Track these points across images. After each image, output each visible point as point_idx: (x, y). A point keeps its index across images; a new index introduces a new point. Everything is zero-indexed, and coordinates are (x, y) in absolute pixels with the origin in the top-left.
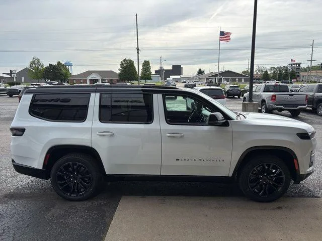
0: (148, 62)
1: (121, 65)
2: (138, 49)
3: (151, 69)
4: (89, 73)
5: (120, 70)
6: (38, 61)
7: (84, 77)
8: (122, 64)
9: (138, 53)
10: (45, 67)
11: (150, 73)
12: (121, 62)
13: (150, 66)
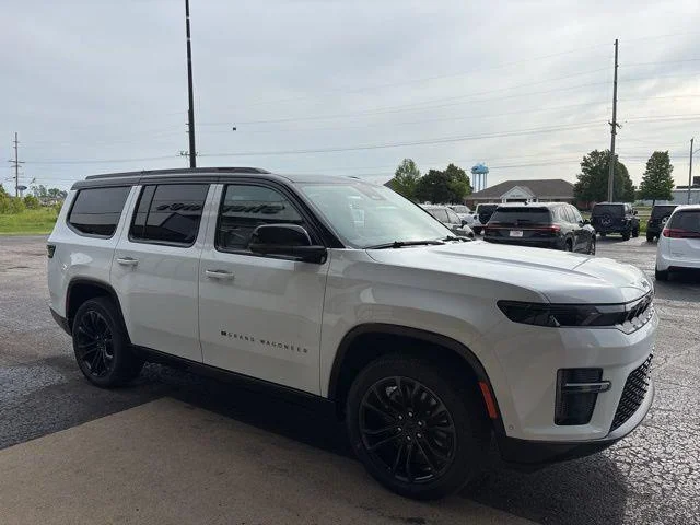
0: (665, 155)
1: (583, 164)
2: (614, 124)
3: (672, 174)
4: (509, 185)
5: (579, 177)
6: (412, 164)
7: (495, 195)
8: (586, 164)
9: (614, 133)
10: (423, 175)
11: (670, 184)
12: (585, 158)
13: (668, 166)
